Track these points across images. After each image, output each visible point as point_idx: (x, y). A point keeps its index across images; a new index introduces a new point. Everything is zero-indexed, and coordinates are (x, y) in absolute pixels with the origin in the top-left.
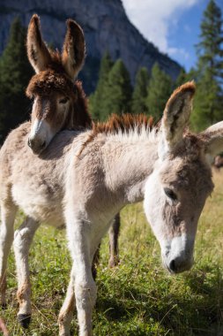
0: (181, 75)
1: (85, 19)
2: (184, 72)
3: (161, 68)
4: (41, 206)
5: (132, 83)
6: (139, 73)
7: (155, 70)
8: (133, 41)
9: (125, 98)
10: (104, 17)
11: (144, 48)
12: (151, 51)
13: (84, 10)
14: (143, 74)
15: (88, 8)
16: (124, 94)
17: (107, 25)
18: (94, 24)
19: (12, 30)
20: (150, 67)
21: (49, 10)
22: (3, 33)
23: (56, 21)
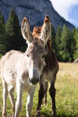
0: (74, 29)
1: (38, 9)
2: (75, 28)
3: (66, 26)
4: (10, 80)
5: (55, 32)
6: (58, 29)
7: (64, 27)
8: (56, 17)
9: (53, 37)
10: (45, 8)
11: (60, 19)
12: (63, 20)
13: (37, 5)
14: (59, 29)
15: (39, 5)
16: (52, 36)
17: (46, 11)
18: (41, 10)
19: (11, 13)
20: (62, 26)
21: (24, 6)
22: (7, 14)
23: (27, 10)
